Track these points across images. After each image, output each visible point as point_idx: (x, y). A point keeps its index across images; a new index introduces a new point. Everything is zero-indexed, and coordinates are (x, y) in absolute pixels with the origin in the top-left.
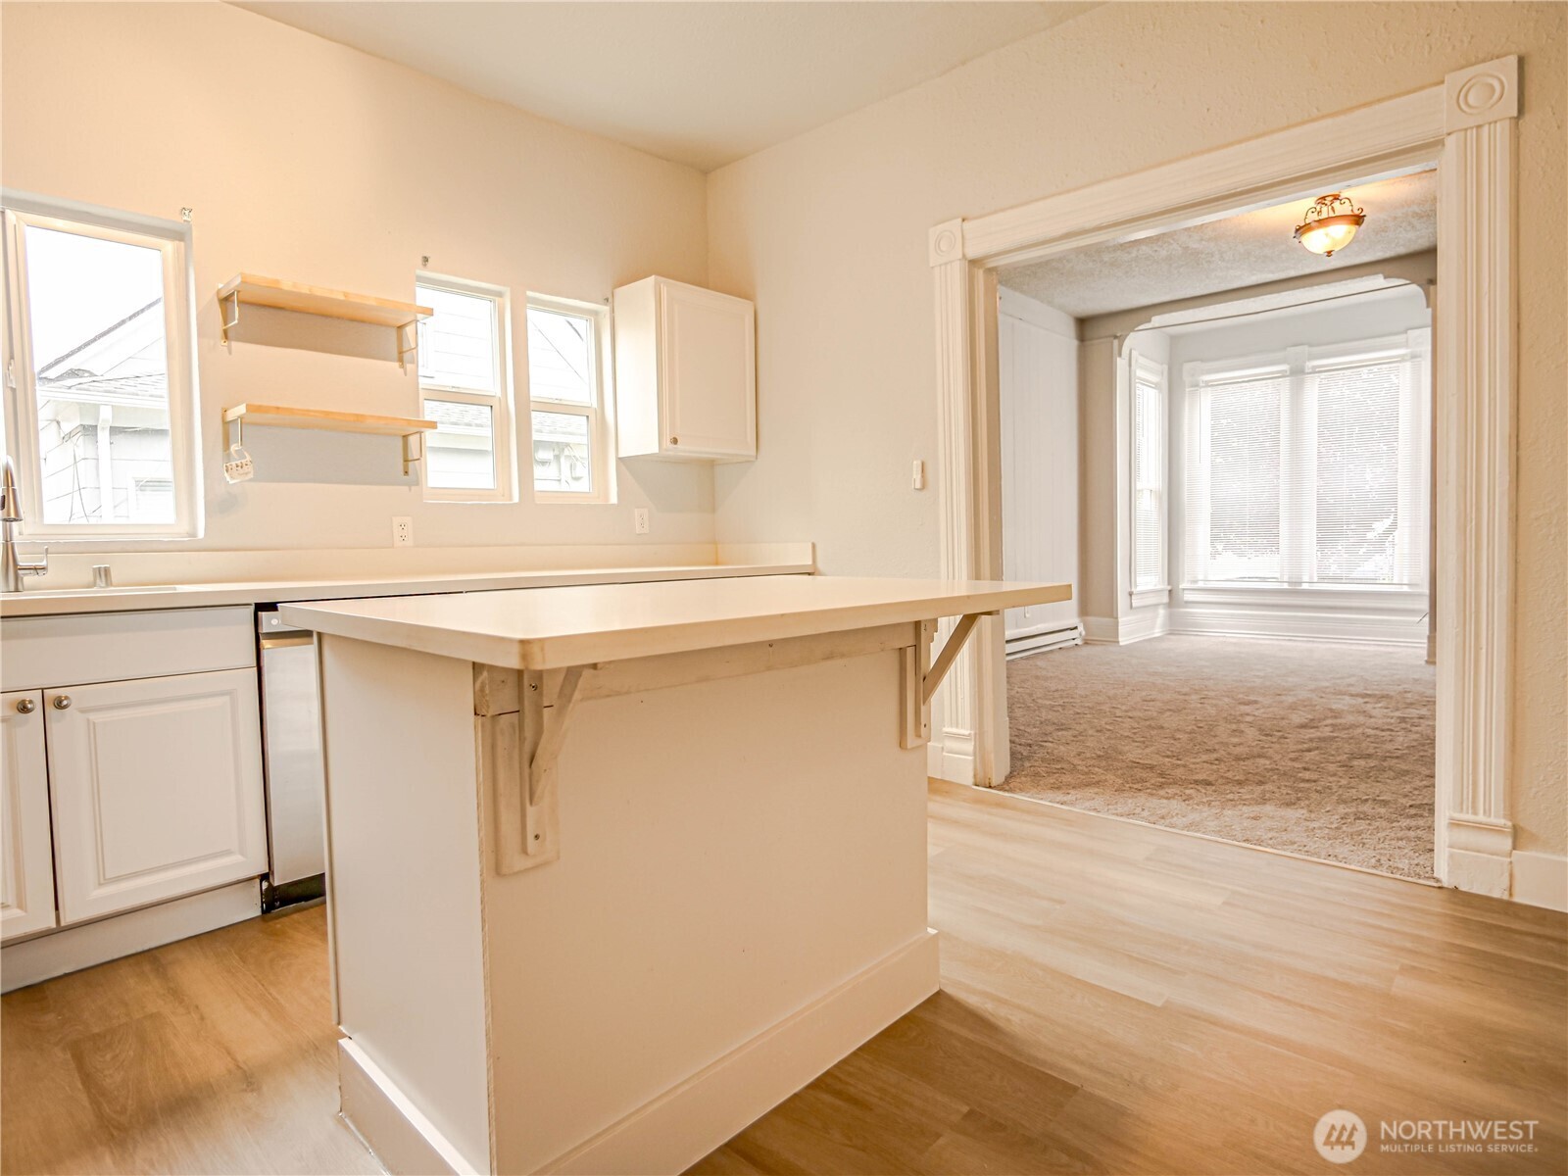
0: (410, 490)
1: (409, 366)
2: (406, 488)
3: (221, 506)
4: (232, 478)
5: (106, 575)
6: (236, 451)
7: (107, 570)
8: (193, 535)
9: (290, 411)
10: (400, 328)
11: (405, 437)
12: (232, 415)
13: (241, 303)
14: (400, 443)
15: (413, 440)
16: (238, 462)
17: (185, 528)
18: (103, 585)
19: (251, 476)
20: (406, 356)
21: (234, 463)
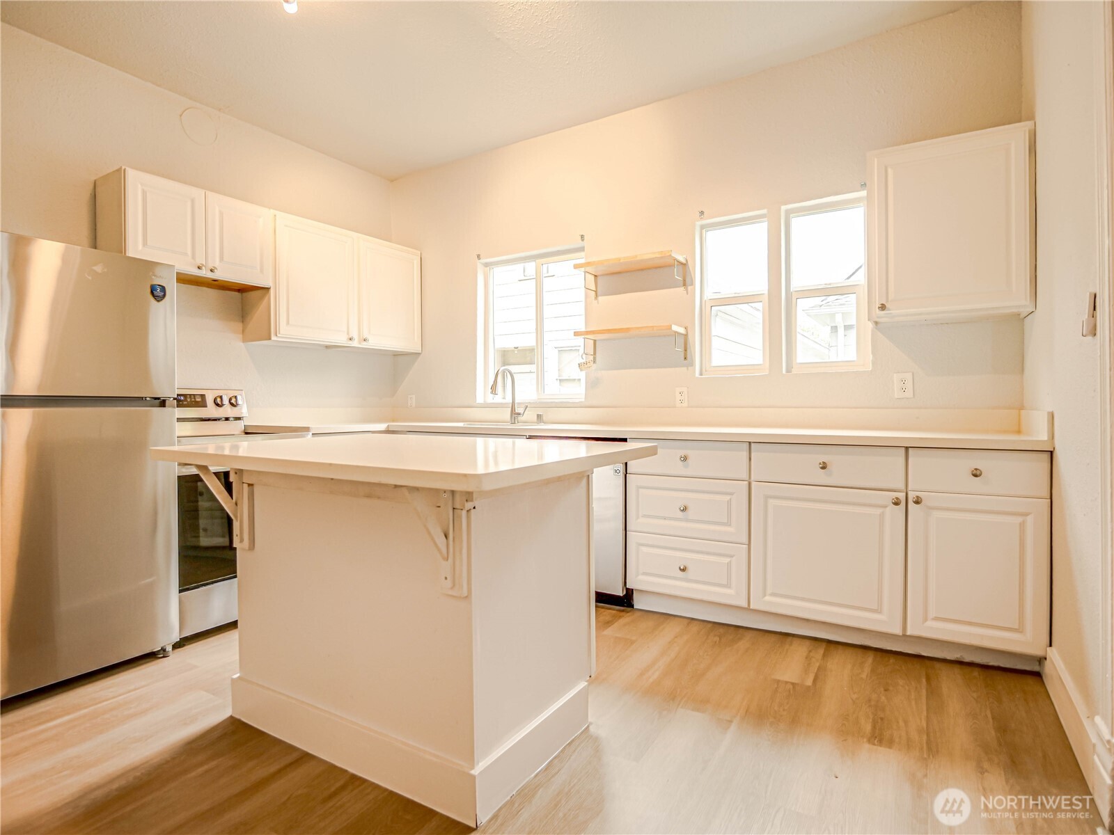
0: (688, 369)
1: (689, 288)
2: (685, 369)
7: (541, 416)
10: (686, 264)
14: (683, 340)
16: (585, 362)
18: (539, 422)
19: (593, 368)
20: (688, 281)
21: (582, 362)
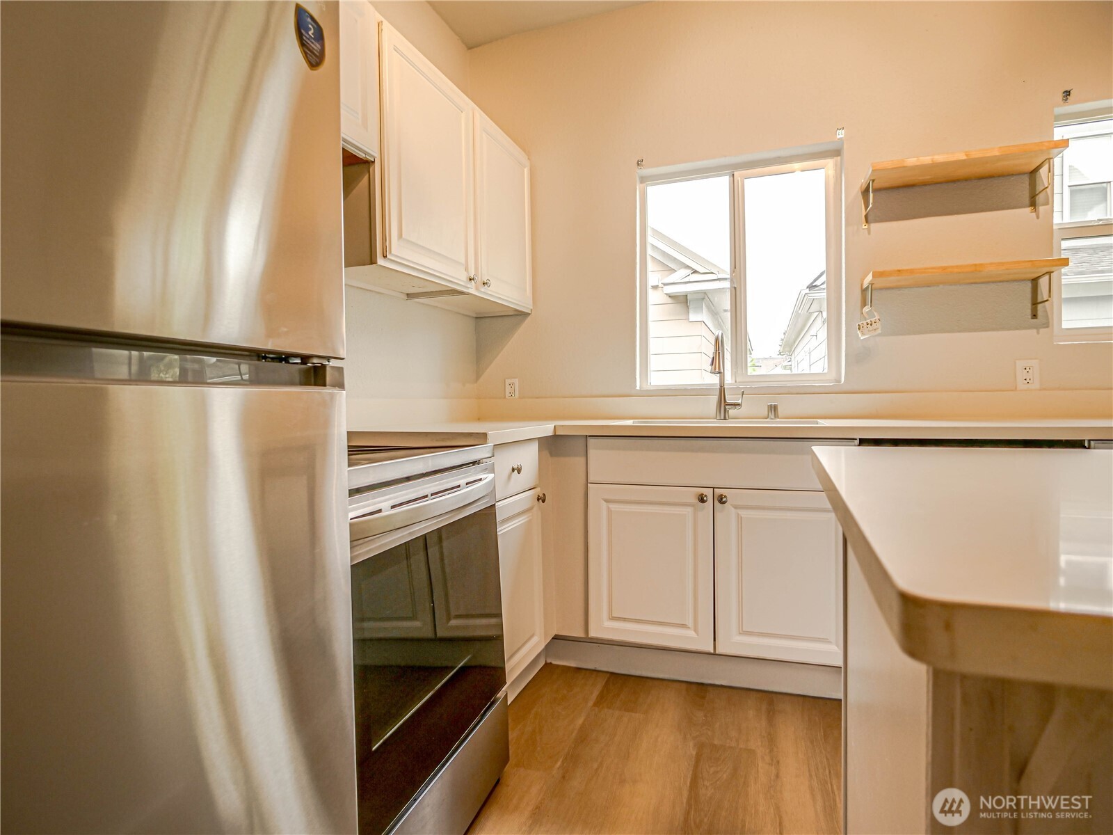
0: (1038, 333)
1: (1042, 209)
2: (1035, 331)
3: (858, 357)
4: (863, 334)
5: (775, 411)
6: (867, 313)
7: (775, 407)
8: (839, 381)
9: (911, 271)
10: (1034, 172)
11: (1035, 281)
12: (866, 283)
13: (876, 191)
14: (1029, 286)
15: (1043, 282)
16: (869, 321)
17: (833, 376)
18: (773, 417)
19: (879, 331)
20: (1040, 198)
21: (865, 322)
